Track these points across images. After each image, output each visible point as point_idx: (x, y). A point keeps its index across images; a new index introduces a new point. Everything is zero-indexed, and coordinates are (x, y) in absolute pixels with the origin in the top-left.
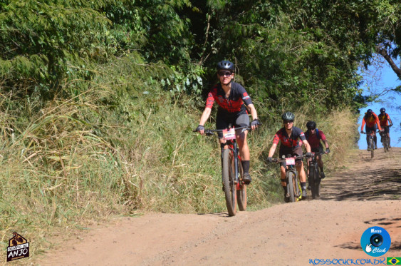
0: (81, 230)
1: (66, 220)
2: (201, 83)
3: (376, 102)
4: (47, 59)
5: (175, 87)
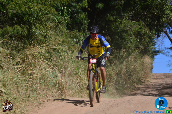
0: (40, 104)
1: (33, 99)
3: (161, 53)
4: (28, 27)
5: (80, 42)
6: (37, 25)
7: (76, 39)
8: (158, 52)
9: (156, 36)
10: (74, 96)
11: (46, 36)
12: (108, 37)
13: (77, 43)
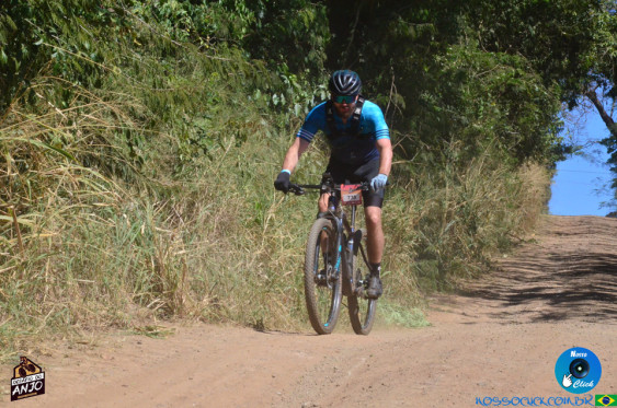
3: (577, 154)
5: (293, 108)
7: (279, 96)
8: (569, 150)
9: (565, 105)
10: (215, 320)
12: (397, 95)
13: (279, 109)
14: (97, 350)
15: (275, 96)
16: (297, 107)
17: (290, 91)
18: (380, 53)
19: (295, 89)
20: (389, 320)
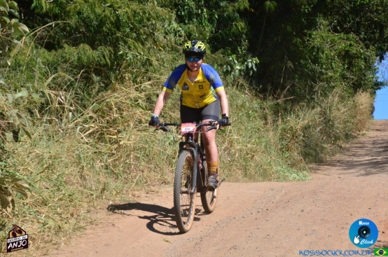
1: (114, 193)
2: (255, 69)
6: (130, 41)
9: (377, 58)
11: (146, 62)
14: (159, 194)
15: (225, 66)
16: (237, 71)
17: (233, 63)
18: (277, 40)
19: (235, 63)
20: (291, 178)
